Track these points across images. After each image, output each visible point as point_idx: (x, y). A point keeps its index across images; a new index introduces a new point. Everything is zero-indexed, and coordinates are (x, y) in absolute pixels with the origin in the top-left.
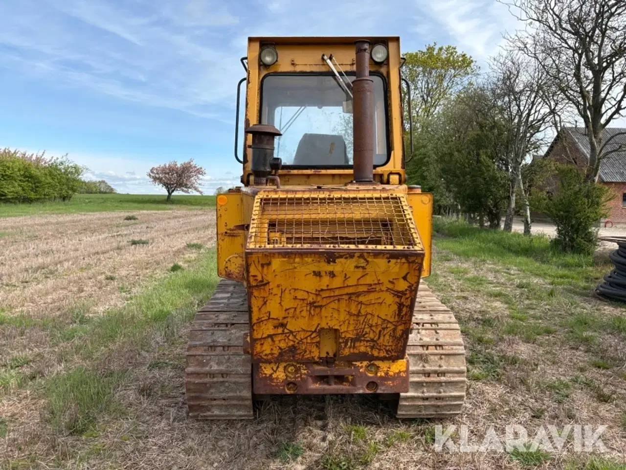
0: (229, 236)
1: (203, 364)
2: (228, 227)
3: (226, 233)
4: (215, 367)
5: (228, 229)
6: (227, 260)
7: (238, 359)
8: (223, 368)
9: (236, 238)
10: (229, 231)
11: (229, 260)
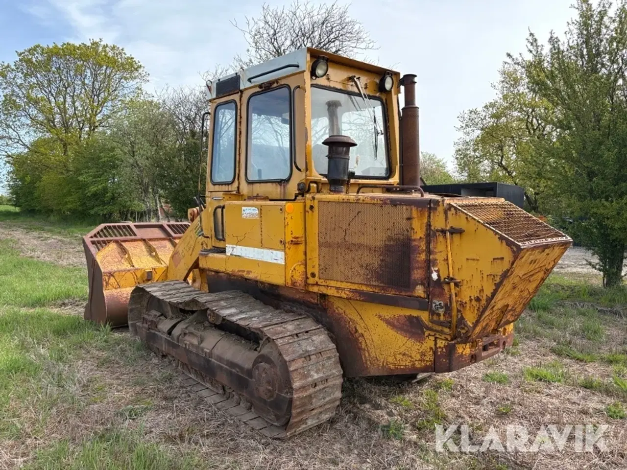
0: (294, 244)
1: (305, 376)
2: (293, 236)
3: (292, 241)
4: (316, 376)
5: (293, 238)
6: (292, 269)
7: (330, 362)
8: (321, 375)
9: (299, 246)
10: (294, 240)
11: (295, 269)
